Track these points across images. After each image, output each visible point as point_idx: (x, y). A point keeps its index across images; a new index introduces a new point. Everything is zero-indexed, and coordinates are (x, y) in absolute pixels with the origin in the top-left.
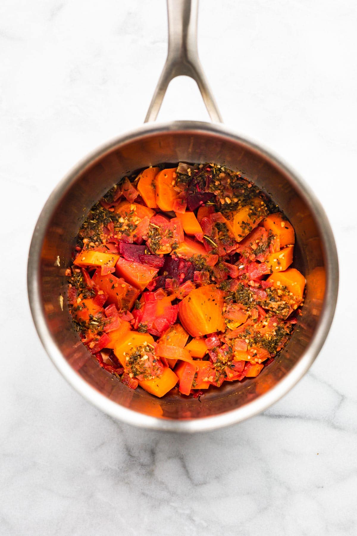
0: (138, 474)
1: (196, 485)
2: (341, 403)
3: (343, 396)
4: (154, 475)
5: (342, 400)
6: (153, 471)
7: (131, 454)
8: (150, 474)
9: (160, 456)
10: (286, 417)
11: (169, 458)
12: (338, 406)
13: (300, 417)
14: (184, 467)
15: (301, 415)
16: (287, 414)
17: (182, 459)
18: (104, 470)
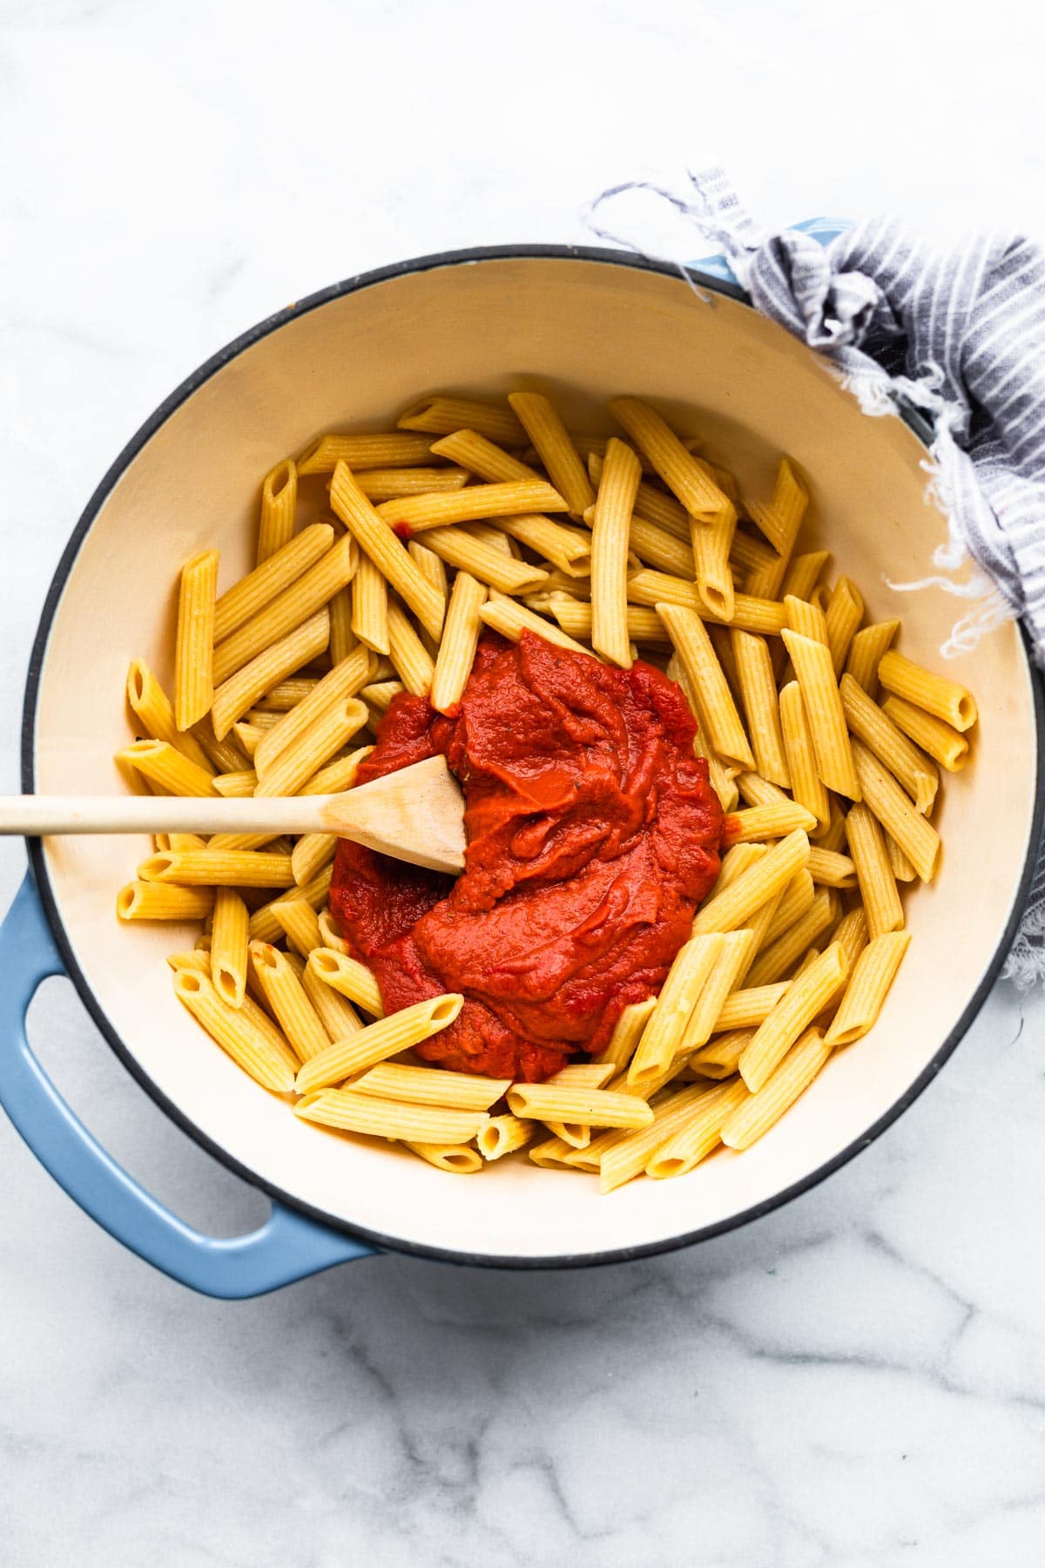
0: (433, 1506)
1: (586, 1537)
2: (964, 1324)
3: (970, 1307)
4: (475, 1511)
5: (969, 1317)
6: (472, 1499)
7: (416, 1455)
8: (467, 1506)
9: (489, 1460)
10: (824, 1360)
11: (516, 1465)
12: (960, 1332)
13: (860, 1361)
14: (555, 1489)
15: (861, 1356)
16: (825, 1351)
17: (547, 1468)
18: (344, 1496)
